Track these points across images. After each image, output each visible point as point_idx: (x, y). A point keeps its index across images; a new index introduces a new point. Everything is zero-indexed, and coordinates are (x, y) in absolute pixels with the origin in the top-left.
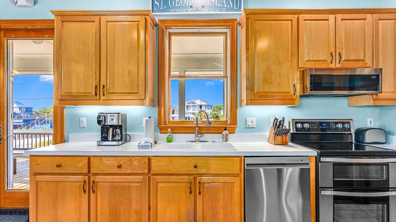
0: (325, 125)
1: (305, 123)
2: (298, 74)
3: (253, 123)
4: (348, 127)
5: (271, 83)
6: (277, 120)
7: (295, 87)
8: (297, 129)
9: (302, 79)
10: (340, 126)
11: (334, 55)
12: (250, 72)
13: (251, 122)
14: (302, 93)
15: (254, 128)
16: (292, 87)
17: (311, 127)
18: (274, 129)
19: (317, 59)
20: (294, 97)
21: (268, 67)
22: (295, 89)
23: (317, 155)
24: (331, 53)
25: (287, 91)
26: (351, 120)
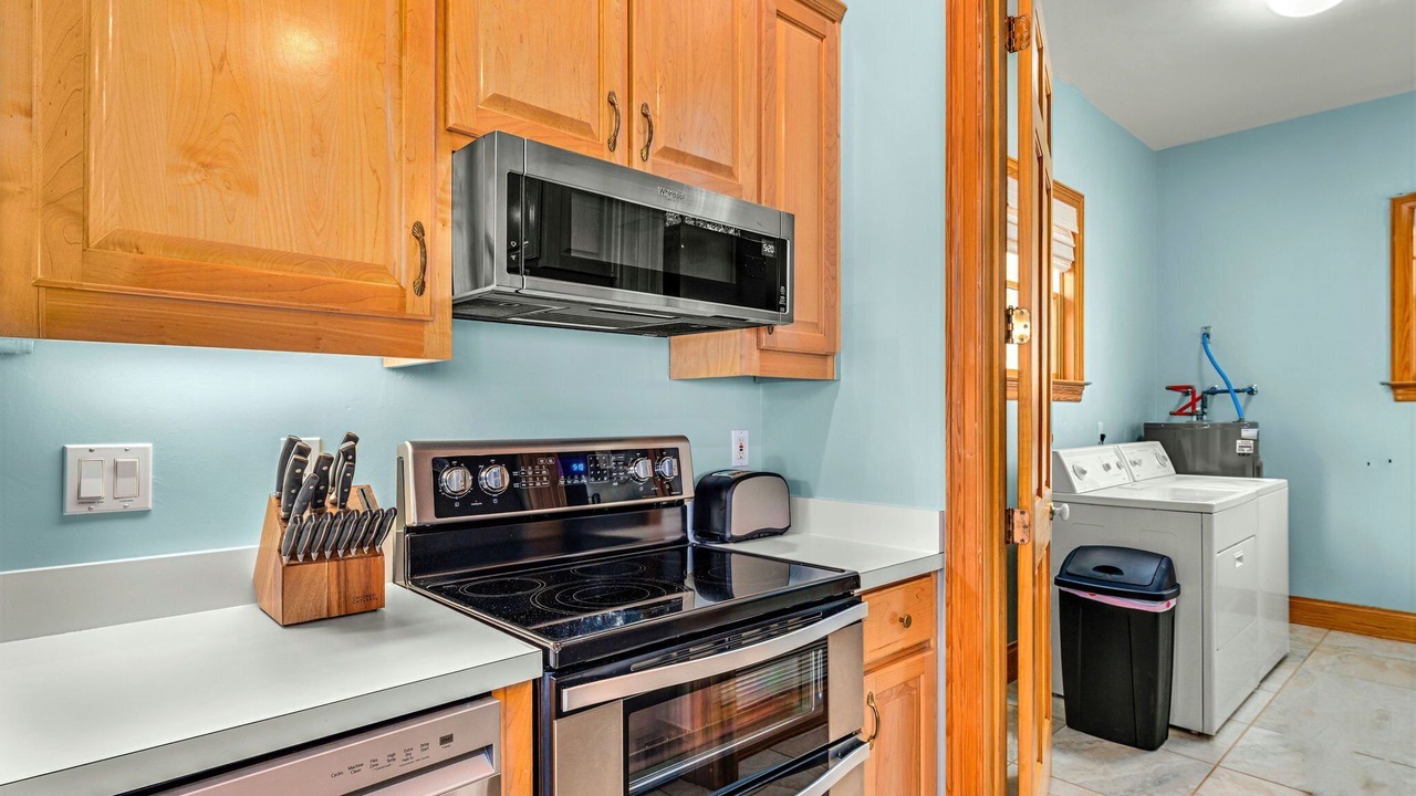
0: (581, 467)
1: (486, 461)
2: (445, 164)
3: (126, 486)
4: (671, 474)
5: (250, 187)
6: (304, 451)
7: (423, 245)
8: (443, 502)
9: (465, 199)
10: (642, 469)
11: (621, 106)
12: (38, 47)
13: (109, 475)
14: (468, 284)
15: (144, 514)
16: (403, 241)
17: (516, 485)
18: (286, 520)
19: (546, 108)
20: (416, 306)
21: (223, 59)
22: (424, 254)
23: (539, 673)
24: (611, 94)
25: (367, 260)
26: (683, 438)
